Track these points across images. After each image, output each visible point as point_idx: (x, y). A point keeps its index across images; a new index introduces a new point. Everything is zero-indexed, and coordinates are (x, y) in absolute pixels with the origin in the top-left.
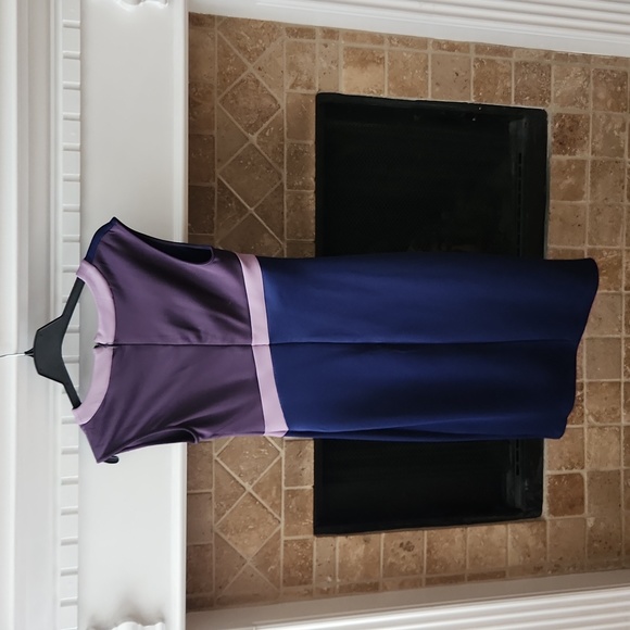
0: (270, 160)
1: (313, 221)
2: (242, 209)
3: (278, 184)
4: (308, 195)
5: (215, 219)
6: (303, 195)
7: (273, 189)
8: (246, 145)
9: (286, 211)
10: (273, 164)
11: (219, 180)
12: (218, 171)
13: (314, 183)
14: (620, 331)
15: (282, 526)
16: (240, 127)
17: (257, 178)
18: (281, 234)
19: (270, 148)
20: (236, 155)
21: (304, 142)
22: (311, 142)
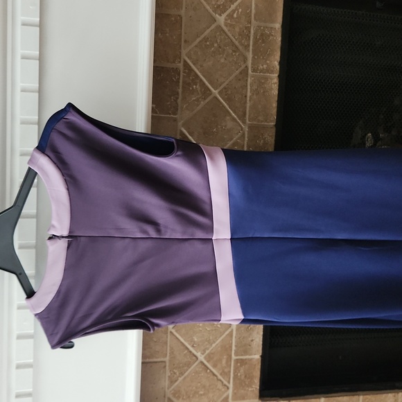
0: (237, 43)
1: (275, 105)
2: (206, 92)
3: (243, 67)
4: (272, 79)
5: (179, 101)
6: (266, 79)
7: (238, 72)
8: (213, 27)
9: (249, 94)
10: (240, 48)
11: (185, 61)
12: (184, 52)
13: (278, 67)
15: (230, 391)
16: (208, 7)
17: (222, 60)
18: (243, 117)
19: (237, 29)
20: (203, 36)
21: (272, 25)
22: (278, 25)
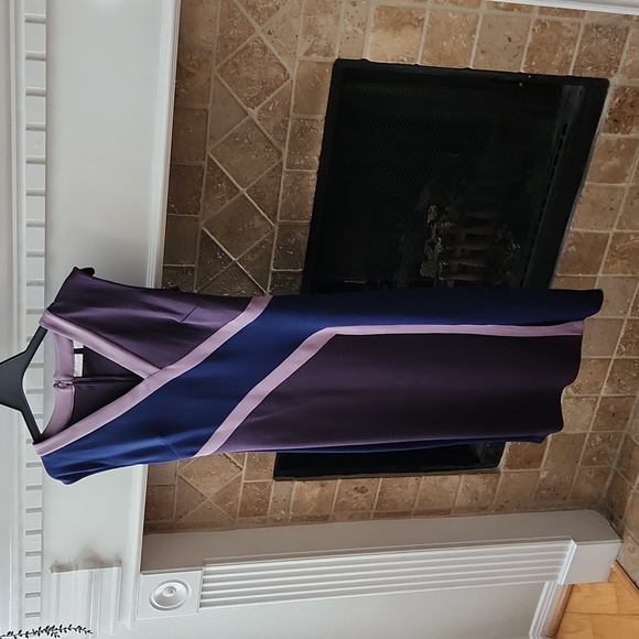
0: (271, 137)
1: (311, 203)
2: (233, 190)
3: (277, 163)
4: (309, 175)
5: (201, 200)
6: (303, 175)
7: (269, 169)
8: (243, 121)
9: (282, 191)
10: (275, 142)
11: (210, 158)
12: (209, 150)
13: (318, 162)
14: (625, 313)
15: (244, 472)
16: (239, 100)
17: (253, 157)
18: (273, 216)
19: (272, 124)
20: (231, 132)
21: (313, 117)
22: (321, 116)
